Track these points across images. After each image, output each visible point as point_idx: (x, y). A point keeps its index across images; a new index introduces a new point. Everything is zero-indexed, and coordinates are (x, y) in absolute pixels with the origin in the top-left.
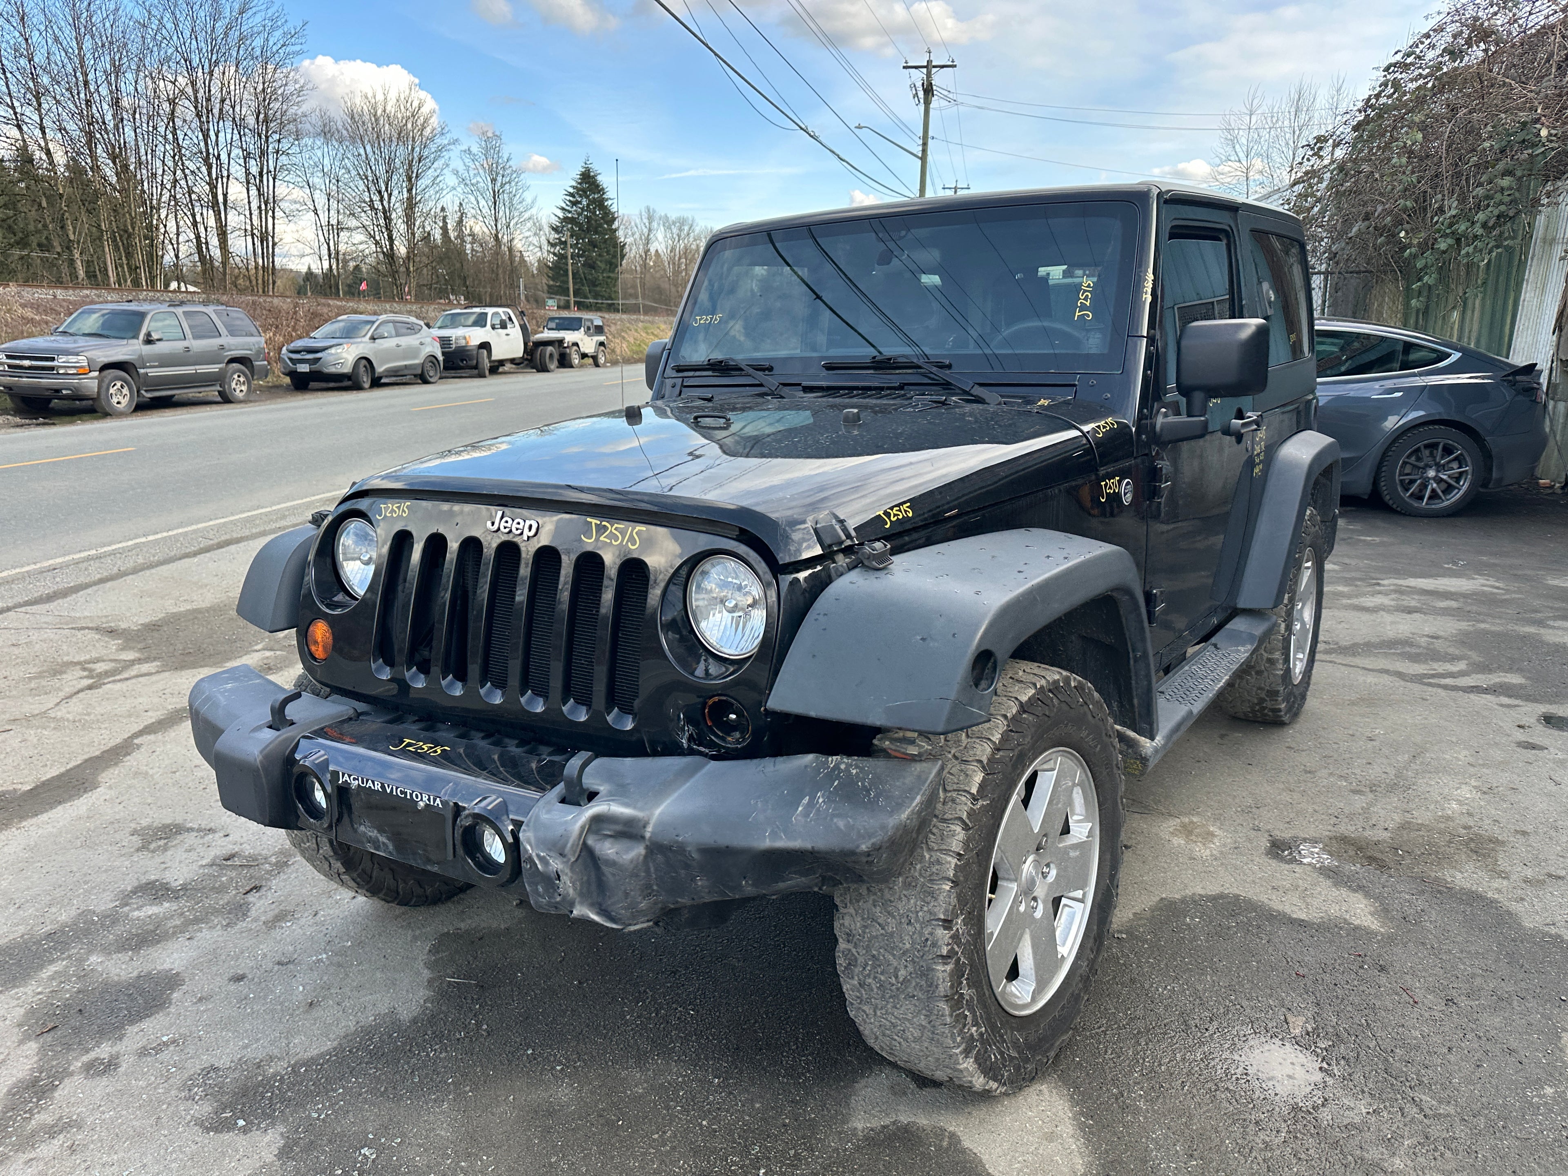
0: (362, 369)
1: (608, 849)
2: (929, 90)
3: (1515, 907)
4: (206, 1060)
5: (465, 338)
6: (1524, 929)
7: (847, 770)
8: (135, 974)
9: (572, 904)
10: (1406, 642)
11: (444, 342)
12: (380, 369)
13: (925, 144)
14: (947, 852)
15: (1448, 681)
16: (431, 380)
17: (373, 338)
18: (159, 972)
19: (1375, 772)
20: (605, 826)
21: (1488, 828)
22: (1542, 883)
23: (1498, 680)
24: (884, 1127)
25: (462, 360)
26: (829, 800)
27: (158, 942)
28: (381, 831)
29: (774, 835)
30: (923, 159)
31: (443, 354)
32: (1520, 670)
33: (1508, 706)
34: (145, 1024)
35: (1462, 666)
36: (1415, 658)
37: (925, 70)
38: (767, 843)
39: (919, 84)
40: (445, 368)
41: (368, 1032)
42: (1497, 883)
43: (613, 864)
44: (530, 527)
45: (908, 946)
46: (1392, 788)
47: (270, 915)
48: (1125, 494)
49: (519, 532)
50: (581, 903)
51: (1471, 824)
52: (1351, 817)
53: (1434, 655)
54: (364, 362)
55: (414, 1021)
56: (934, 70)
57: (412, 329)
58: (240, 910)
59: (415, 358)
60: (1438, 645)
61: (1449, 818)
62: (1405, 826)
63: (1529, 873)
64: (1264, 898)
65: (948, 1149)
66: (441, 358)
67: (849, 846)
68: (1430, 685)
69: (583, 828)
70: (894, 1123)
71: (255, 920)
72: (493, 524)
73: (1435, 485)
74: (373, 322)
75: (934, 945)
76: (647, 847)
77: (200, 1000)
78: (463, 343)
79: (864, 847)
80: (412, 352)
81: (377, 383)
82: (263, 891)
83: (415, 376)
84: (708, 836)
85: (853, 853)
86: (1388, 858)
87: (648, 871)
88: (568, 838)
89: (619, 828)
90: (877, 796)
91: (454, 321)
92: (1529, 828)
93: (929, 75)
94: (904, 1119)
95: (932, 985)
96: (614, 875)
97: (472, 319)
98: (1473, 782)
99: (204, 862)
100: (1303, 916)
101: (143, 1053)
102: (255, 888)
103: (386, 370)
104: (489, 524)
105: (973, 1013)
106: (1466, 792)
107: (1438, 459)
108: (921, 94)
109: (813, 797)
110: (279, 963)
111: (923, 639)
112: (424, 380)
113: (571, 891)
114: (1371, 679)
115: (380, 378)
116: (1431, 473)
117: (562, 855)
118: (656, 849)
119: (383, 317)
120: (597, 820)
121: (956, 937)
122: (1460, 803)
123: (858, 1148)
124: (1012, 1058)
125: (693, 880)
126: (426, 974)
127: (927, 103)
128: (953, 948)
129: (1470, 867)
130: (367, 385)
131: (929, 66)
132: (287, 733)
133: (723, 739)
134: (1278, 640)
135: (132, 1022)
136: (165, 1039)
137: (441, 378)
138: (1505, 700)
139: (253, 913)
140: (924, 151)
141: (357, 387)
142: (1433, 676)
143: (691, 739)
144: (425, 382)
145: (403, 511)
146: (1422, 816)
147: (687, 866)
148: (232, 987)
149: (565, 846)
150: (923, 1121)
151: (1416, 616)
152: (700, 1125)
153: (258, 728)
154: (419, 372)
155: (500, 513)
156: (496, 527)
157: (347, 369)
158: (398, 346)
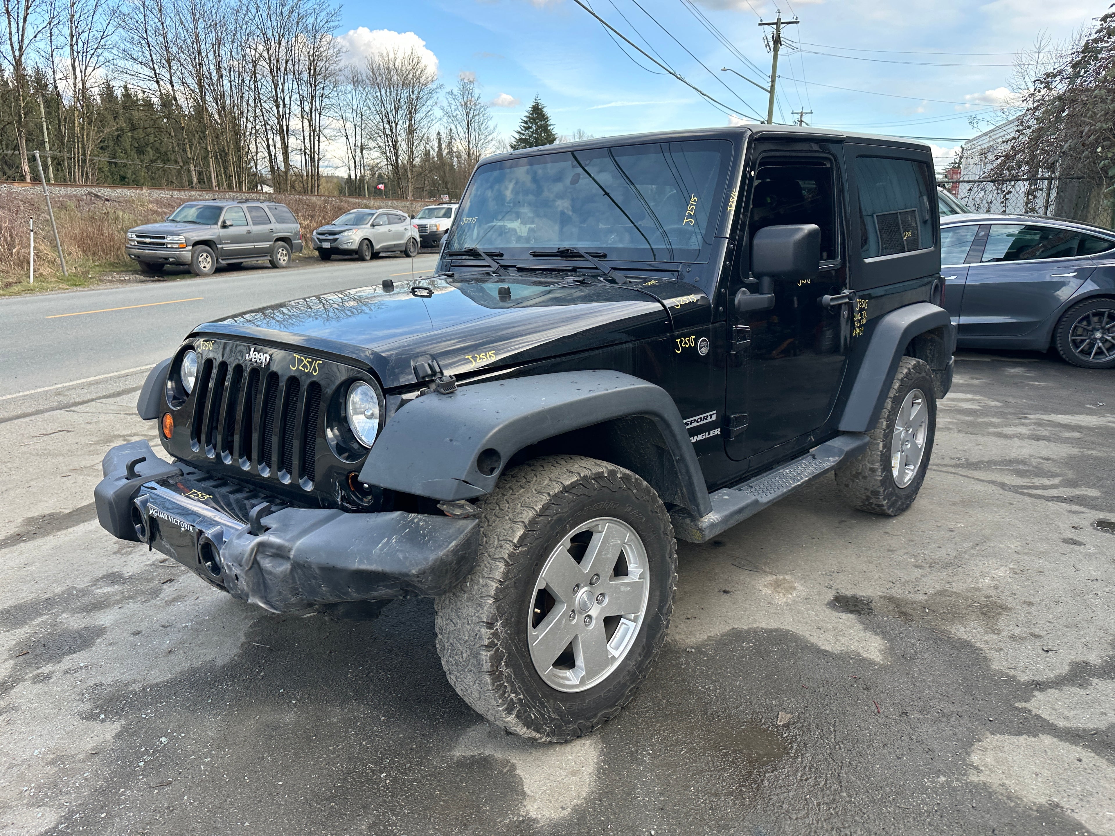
0: (365, 247)
1: (267, 564)
2: (777, 41)
4: (99, 679)
5: (436, 226)
7: (418, 522)
8: (83, 626)
9: (247, 596)
10: (1023, 462)
11: (422, 228)
12: (377, 247)
13: (773, 81)
14: (492, 579)
15: (1039, 492)
16: (412, 255)
17: (373, 225)
18: (95, 626)
19: (941, 554)
20: (267, 549)
21: (1006, 598)
22: (1022, 639)
23: (1078, 493)
24: (472, 756)
25: (434, 241)
26: (399, 541)
27: (103, 609)
29: (361, 561)
30: (772, 92)
31: (421, 237)
32: (1101, 487)
33: (1076, 512)
34: (75, 656)
35: (1056, 481)
36: (1020, 474)
37: (775, 26)
38: (356, 565)
39: (770, 37)
40: (422, 246)
41: (194, 671)
43: (270, 573)
44: (266, 359)
45: (467, 638)
46: (947, 565)
47: (170, 598)
48: (701, 348)
49: (261, 361)
50: (253, 596)
51: (993, 594)
52: (904, 583)
53: (1039, 472)
54: (366, 241)
56: (782, 26)
57: (401, 219)
58: (156, 593)
59: (401, 238)
60: (1047, 466)
61: (978, 590)
62: (941, 593)
63: (1017, 631)
64: (807, 634)
65: (505, 774)
66: (418, 239)
67: (404, 570)
68: (1023, 494)
69: (252, 550)
70: (480, 754)
71: (162, 599)
73: (1100, 344)
74: (373, 214)
75: (480, 638)
76: (292, 565)
77: (111, 644)
78: (434, 229)
79: (414, 572)
80: (400, 236)
81: (376, 256)
82: (173, 583)
83: (401, 252)
84: (324, 559)
85: (407, 575)
86: (916, 614)
87: (293, 578)
88: (244, 554)
89: (274, 551)
90: (429, 540)
91: (431, 213)
92: (1036, 600)
93: (778, 30)
94: (487, 753)
95: (480, 664)
96: (271, 580)
97: (443, 212)
98: (1012, 566)
99: (148, 563)
100: (828, 648)
101: (67, 672)
102: (170, 580)
103: (381, 248)
104: (247, 356)
105: (512, 685)
106: (1001, 572)
107: (1103, 324)
108: (771, 44)
109: (390, 539)
110: (163, 626)
111: (451, 440)
112: (406, 254)
113: (246, 588)
114: (979, 487)
115: (379, 253)
116: (1098, 335)
117: (241, 565)
118: (298, 566)
119: (380, 211)
120: (261, 545)
121: (495, 634)
122: (993, 579)
123: (449, 767)
124: (552, 719)
125: (320, 586)
126: (243, 639)
127: (776, 50)
128: (493, 641)
129: (974, 624)
130: (368, 258)
131: (778, 23)
132: (135, 482)
133: (362, 500)
134: (878, 455)
135: (69, 654)
136: (82, 665)
137: (419, 253)
138: (1076, 508)
139: (162, 596)
140: (772, 87)
141: (362, 259)
142: (1029, 487)
143: (343, 498)
144: (408, 256)
145: (211, 346)
146: (958, 587)
147: (315, 578)
148: (131, 638)
149: (242, 558)
150: (499, 755)
151: (1042, 443)
152: (361, 744)
153: (120, 479)
154: (404, 249)
155: (252, 350)
156: (250, 358)
157: (355, 246)
158: (390, 231)
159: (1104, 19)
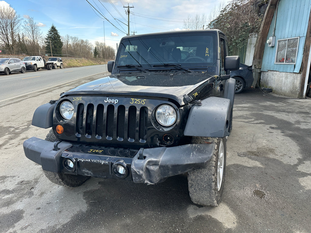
0: (7, 70)
1: (152, 168)
2: (129, 12)
3: (281, 160)
4: (40, 228)
5: (31, 63)
6: (284, 164)
7: (197, 147)
8: (10, 211)
10: (242, 116)
11: (26, 64)
12: (11, 70)
13: (129, 23)
14: (213, 161)
15: (252, 122)
16: (24, 72)
17: (9, 63)
18: (17, 210)
19: (249, 139)
20: (150, 163)
21: (271, 147)
22: (284, 156)
23: (260, 122)
24: (196, 216)
25: (30, 68)
26: (196, 153)
27: (13, 203)
28: (89, 170)
29: (187, 161)
30: (129, 26)
31: (26, 66)
32: (263, 120)
34: (19, 222)
35: (253, 120)
36: (245, 119)
37: (128, 8)
38: (186, 163)
39: (127, 11)
40: (26, 70)
41: (77, 215)
42: (277, 156)
43: (153, 171)
44: (116, 101)
45: (206, 180)
46: (253, 142)
47: (39, 194)
49: (114, 102)
50: (146, 180)
51: (268, 147)
52: (249, 147)
53: (248, 118)
54: (7, 68)
55: (87, 211)
56: (130, 8)
57: (18, 61)
58: (31, 194)
59: (19, 67)
60: (248, 116)
61: (264, 146)
62: (258, 148)
63: (281, 154)
64: (242, 164)
65: (210, 218)
66: (25, 67)
68: (250, 123)
69: (146, 164)
70: (198, 215)
71: (36, 195)
72: (106, 101)
74: (9, 60)
75: (212, 179)
76: (159, 167)
77: (31, 215)
78: (30, 64)
80: (19, 66)
81: (10, 73)
82: (35, 188)
83: (20, 71)
84: (173, 163)
85: (203, 163)
86: (258, 154)
87: (159, 171)
88: (143, 166)
89: (154, 163)
90: (206, 151)
91: (27, 59)
92: (277, 147)
93: (129, 9)
96: (153, 173)
97: (32, 58)
99: (16, 184)
100: (250, 166)
101: (22, 229)
102: (32, 188)
103: (12, 70)
104: (105, 101)
106: (264, 141)
107: (237, 83)
108: (127, 13)
109: (193, 153)
110: (47, 204)
111: (216, 119)
112: (21, 72)
113: (145, 177)
114: (240, 123)
115: (11, 72)
116: (236, 86)
117: (143, 170)
118: (161, 167)
119: (11, 58)
120: (149, 162)
121: (215, 177)
122: (265, 143)
123: (193, 221)
125: (169, 172)
126: (85, 201)
127: (129, 15)
129: (271, 154)
130: (8, 74)
131: (128, 7)
133: (166, 143)
135: (15, 223)
136: (26, 225)
137: (26, 72)
138: (263, 125)
139: (34, 193)
140: (129, 24)
141: (6, 74)
142: (250, 122)
143: (159, 144)
144: (22, 73)
145: (80, 99)
146: (260, 146)
147: (168, 170)
148: (38, 211)
149: (143, 168)
150: (203, 214)
151: (242, 111)
152: (160, 222)
154: (21, 71)
155: (108, 98)
156: (107, 101)
157: (3, 70)
158: (15, 65)
159: (221, 12)
